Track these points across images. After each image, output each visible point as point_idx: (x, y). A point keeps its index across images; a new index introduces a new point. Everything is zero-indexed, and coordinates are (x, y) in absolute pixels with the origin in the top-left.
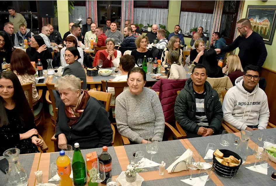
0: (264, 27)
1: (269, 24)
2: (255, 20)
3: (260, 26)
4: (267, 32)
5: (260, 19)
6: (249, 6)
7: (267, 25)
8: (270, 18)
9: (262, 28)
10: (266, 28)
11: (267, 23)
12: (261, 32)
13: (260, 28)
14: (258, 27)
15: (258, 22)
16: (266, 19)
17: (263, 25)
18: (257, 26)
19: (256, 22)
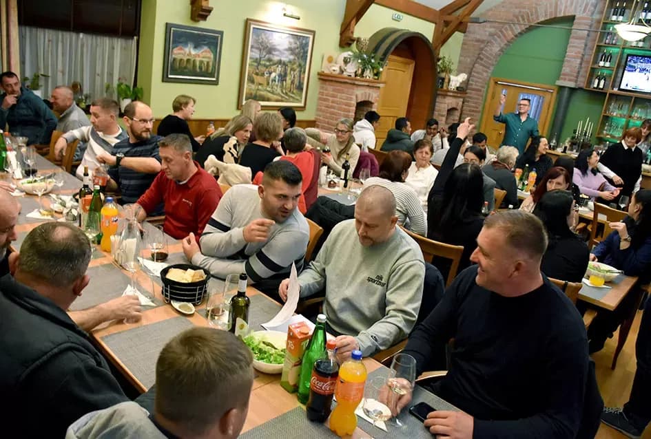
0: (205, 60)
1: (212, 56)
2: (187, 50)
3: (198, 60)
4: (210, 68)
5: (195, 47)
6: (168, 27)
7: (209, 58)
8: (212, 47)
9: (201, 62)
10: (208, 63)
11: (208, 55)
12: (201, 68)
13: (198, 64)
14: (194, 61)
15: (193, 52)
16: (206, 48)
17: (203, 57)
18: (192, 60)
19: (190, 52)
